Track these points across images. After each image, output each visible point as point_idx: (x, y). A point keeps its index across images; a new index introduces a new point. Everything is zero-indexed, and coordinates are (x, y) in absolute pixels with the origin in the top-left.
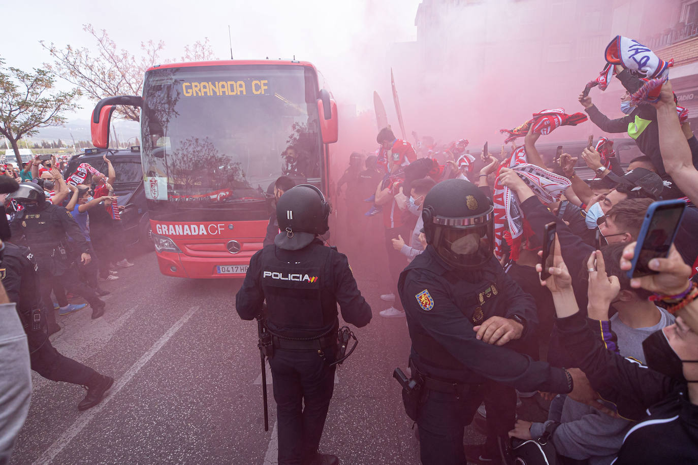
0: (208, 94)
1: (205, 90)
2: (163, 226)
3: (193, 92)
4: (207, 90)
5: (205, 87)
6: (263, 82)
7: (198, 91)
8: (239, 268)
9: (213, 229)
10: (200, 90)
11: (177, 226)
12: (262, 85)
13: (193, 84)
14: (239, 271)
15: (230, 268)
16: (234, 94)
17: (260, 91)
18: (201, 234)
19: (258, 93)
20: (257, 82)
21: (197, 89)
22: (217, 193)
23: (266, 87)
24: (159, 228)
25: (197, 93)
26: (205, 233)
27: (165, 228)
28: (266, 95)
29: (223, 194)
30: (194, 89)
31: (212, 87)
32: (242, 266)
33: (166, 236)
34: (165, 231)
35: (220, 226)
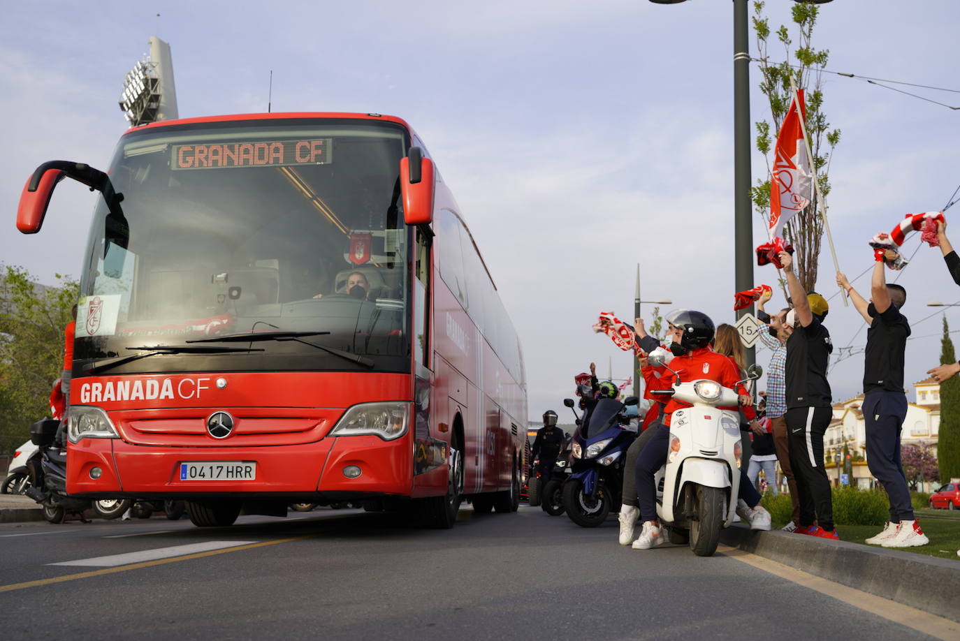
0: (220, 164)
1: (215, 158)
2: (95, 385)
3: (194, 162)
5: (215, 152)
6: (314, 144)
7: (203, 160)
8: (225, 469)
10: (207, 158)
11: (120, 384)
12: (313, 147)
13: (198, 148)
14: (223, 477)
15: (207, 465)
16: (263, 163)
17: (308, 158)
18: (162, 397)
19: (305, 161)
20: (305, 143)
21: (202, 156)
22: (206, 323)
23: (320, 152)
24: (86, 391)
25: (201, 163)
26: (171, 396)
27: (97, 388)
28: (318, 163)
29: (216, 323)
30: (197, 155)
31: (227, 152)
32: (231, 465)
33: (96, 404)
34: (96, 396)
35: (201, 381)
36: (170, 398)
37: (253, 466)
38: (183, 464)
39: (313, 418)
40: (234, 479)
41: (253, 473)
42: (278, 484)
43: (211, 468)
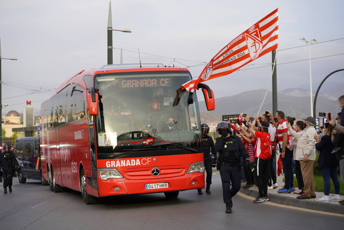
0: (136, 86)
1: (134, 84)
3: (127, 85)
4: (135, 84)
5: (134, 82)
6: (166, 79)
7: (130, 85)
9: (144, 162)
10: (131, 84)
11: (122, 161)
12: (166, 81)
13: (128, 81)
14: (159, 187)
15: (153, 185)
16: (150, 86)
17: (164, 84)
18: (137, 165)
19: (163, 85)
20: (163, 79)
21: (130, 84)
22: (145, 140)
23: (168, 82)
24: (108, 163)
25: (129, 86)
26: (140, 164)
27: (113, 163)
28: (168, 86)
29: (149, 141)
30: (128, 83)
31: (138, 82)
32: (161, 184)
33: (113, 168)
34: (113, 165)
35: (148, 159)
36: (139, 165)
37: (167, 184)
38: (146, 184)
39: (182, 168)
40: (162, 188)
41: (167, 186)
42: (175, 188)
43: (155, 185)
